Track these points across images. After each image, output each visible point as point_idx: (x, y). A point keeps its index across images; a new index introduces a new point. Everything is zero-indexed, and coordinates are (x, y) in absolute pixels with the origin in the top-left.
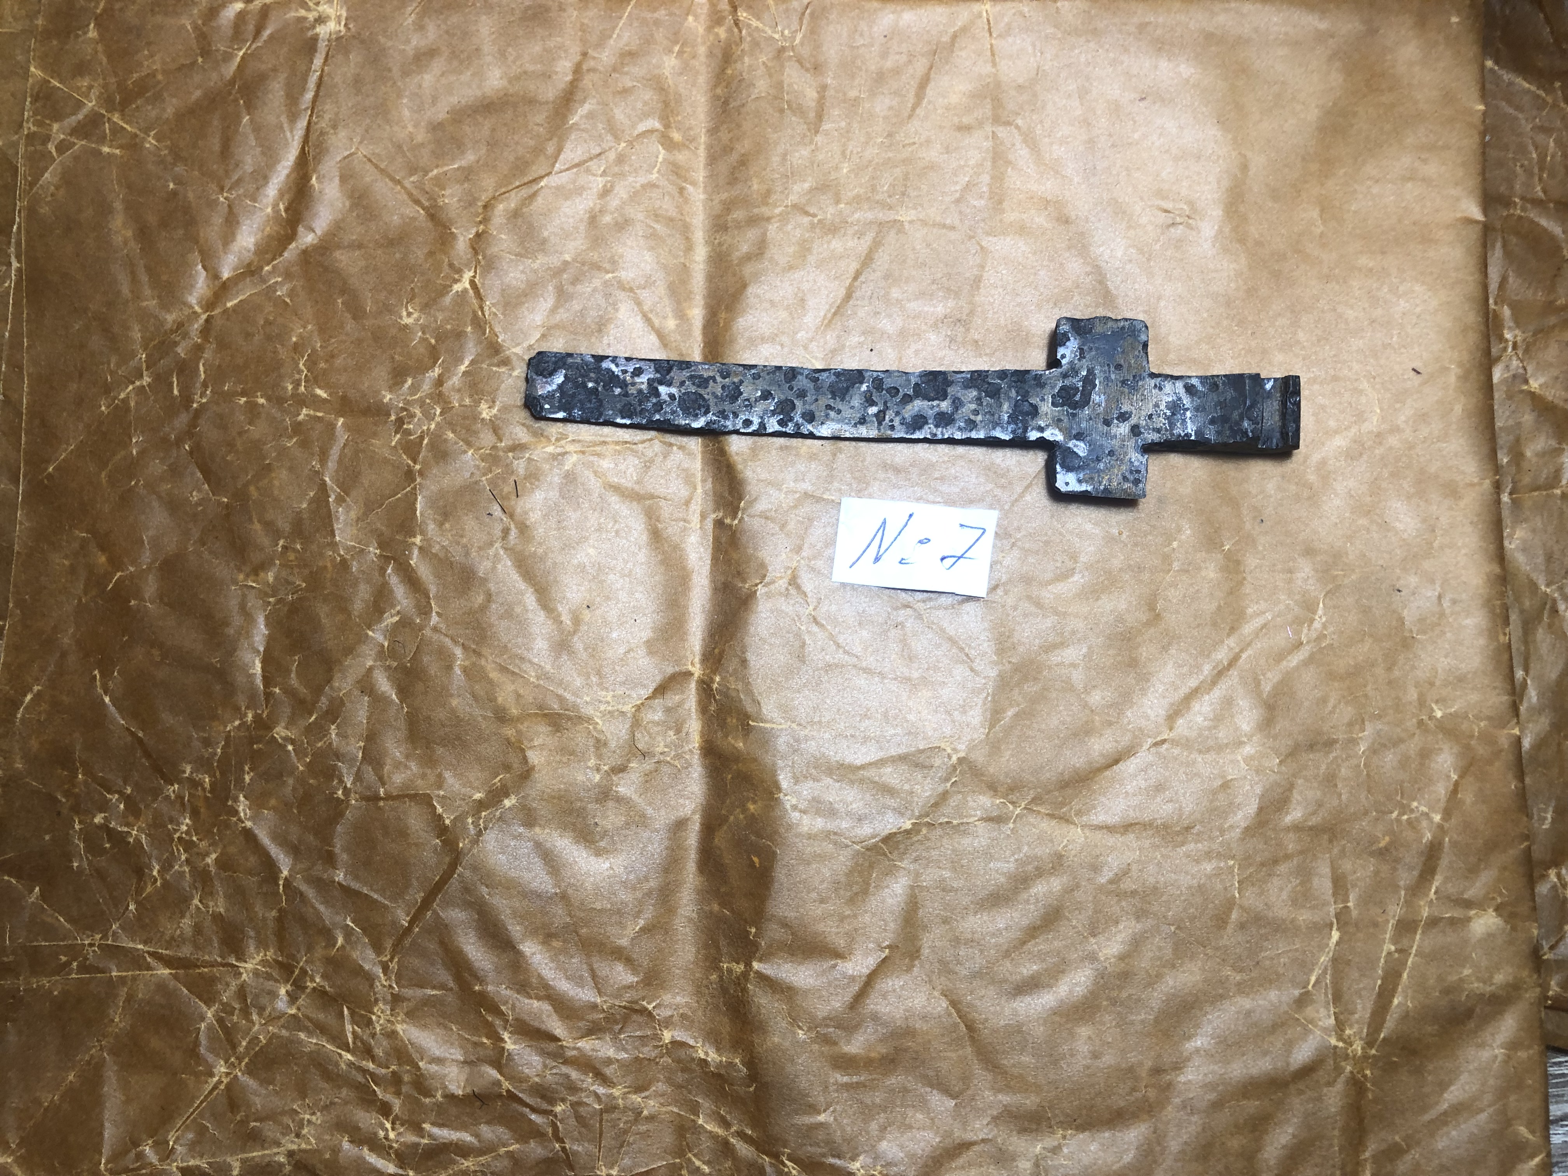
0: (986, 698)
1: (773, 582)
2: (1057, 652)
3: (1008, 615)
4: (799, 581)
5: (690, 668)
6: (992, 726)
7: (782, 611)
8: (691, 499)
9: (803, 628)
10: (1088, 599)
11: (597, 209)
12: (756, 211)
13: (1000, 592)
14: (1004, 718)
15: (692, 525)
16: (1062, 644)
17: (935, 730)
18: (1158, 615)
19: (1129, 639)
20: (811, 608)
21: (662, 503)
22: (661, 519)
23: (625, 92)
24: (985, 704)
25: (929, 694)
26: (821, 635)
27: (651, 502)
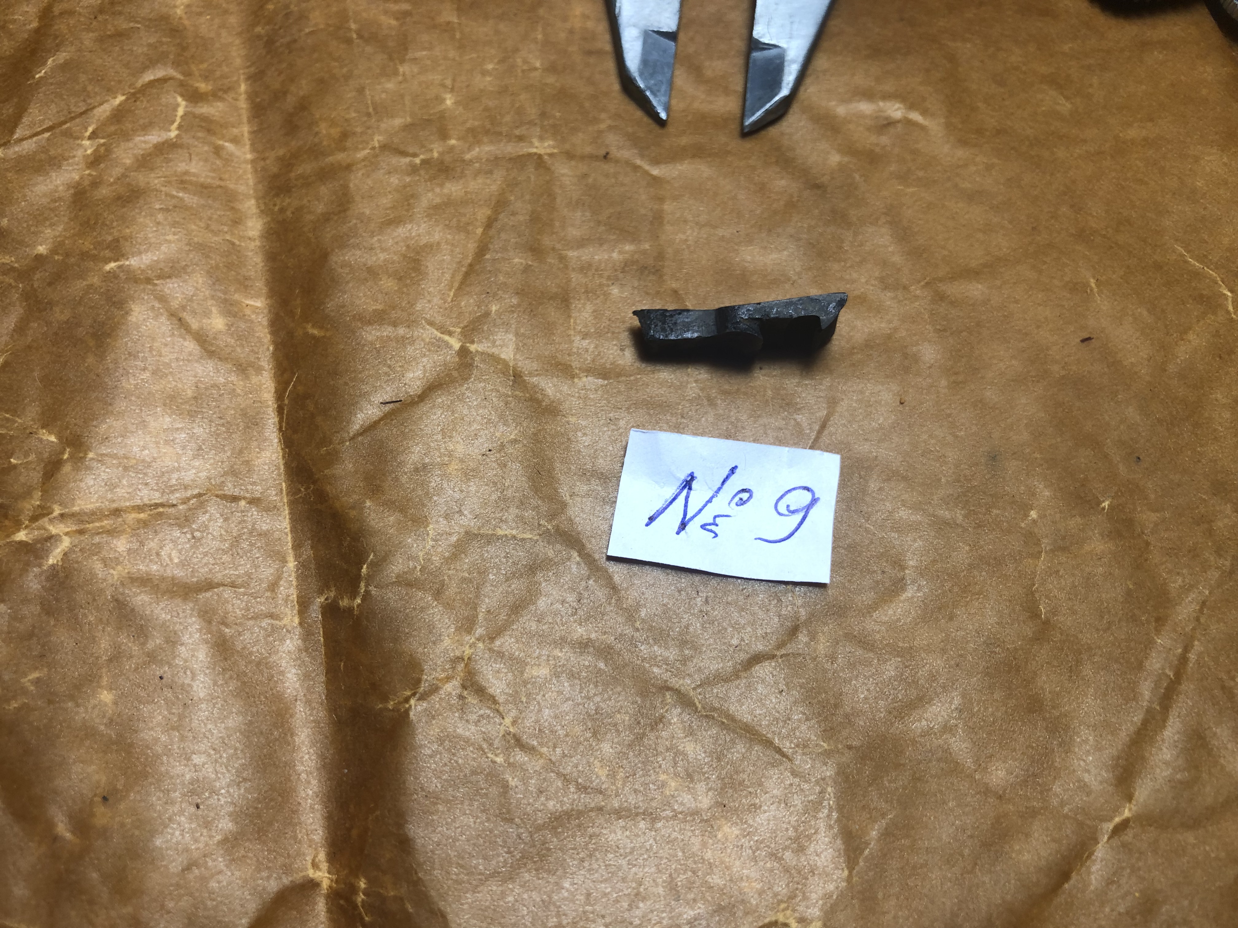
0: (829, 816)
1: (435, 689)
2: (915, 714)
3: (825, 671)
4: (480, 679)
5: (311, 873)
6: (851, 863)
7: (459, 737)
8: (279, 578)
9: (499, 760)
10: (937, 620)
11: (86, 183)
12: (330, 159)
13: (803, 637)
14: (867, 844)
15: (286, 621)
16: (921, 699)
17: (761, 893)
18: (1047, 622)
19: (1018, 671)
20: (508, 721)
21: (227, 593)
22: (230, 619)
23: (120, 35)
24: (831, 827)
25: (736, 831)
26: (534, 765)
27: (208, 594)
